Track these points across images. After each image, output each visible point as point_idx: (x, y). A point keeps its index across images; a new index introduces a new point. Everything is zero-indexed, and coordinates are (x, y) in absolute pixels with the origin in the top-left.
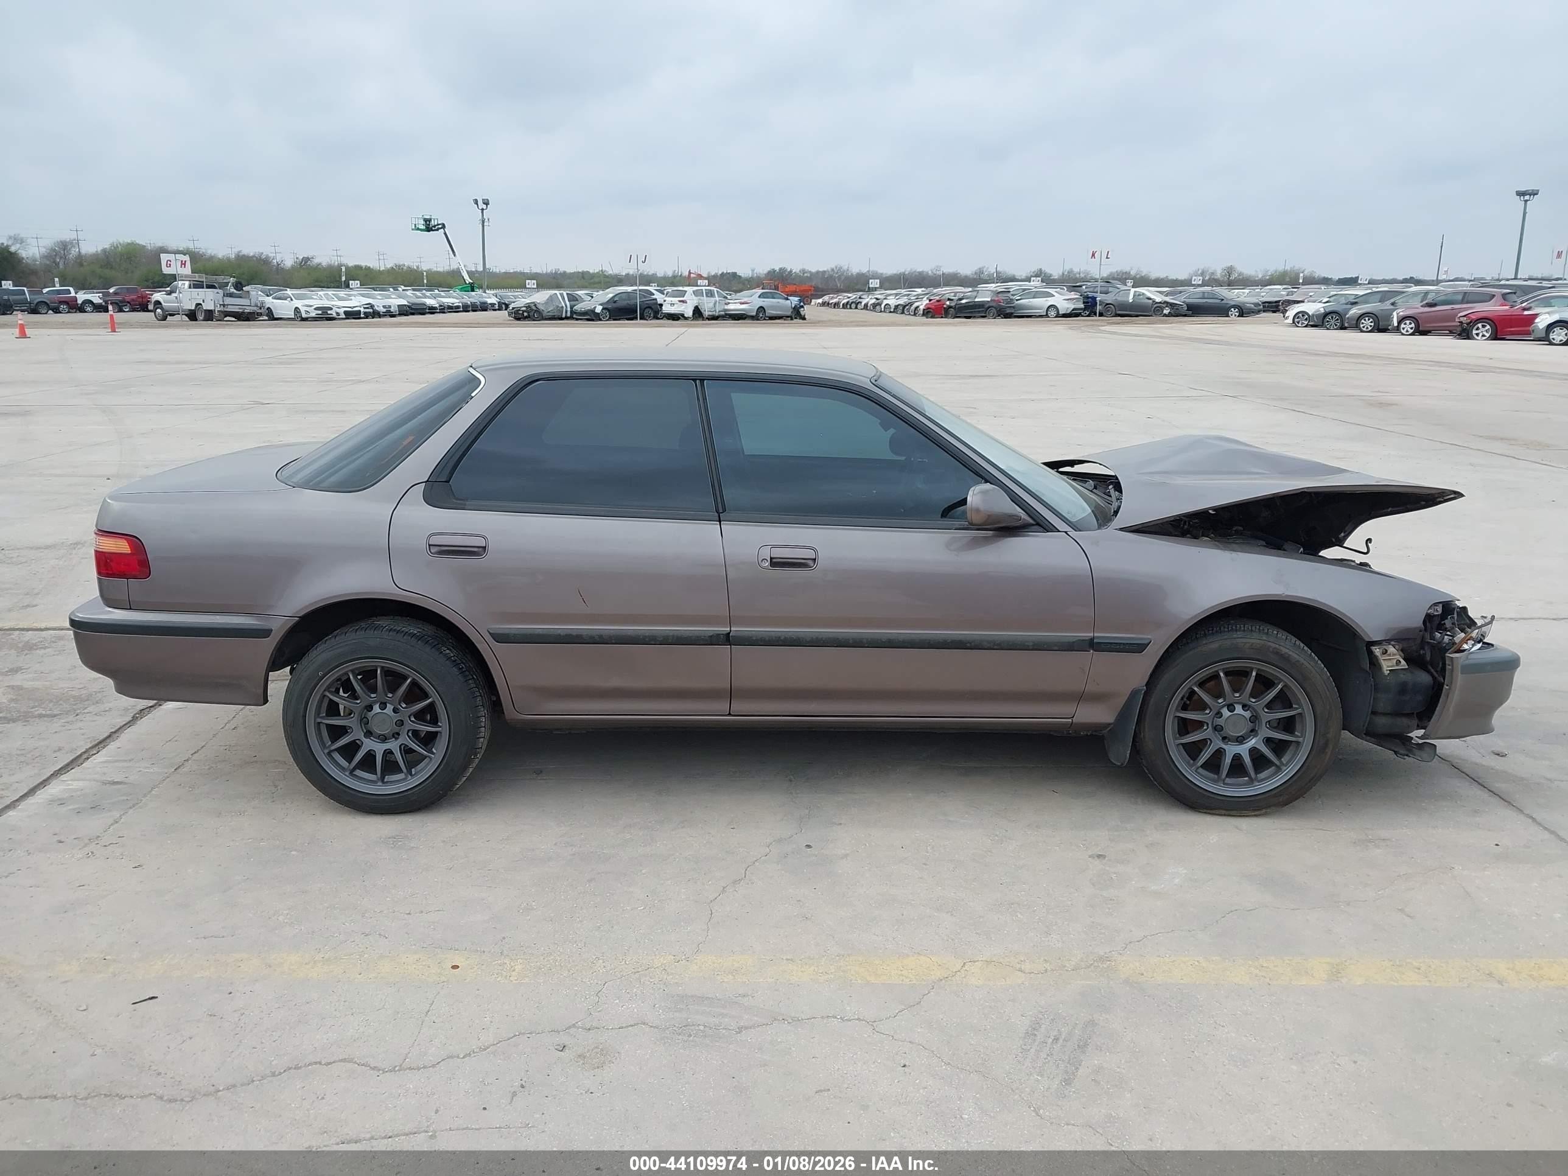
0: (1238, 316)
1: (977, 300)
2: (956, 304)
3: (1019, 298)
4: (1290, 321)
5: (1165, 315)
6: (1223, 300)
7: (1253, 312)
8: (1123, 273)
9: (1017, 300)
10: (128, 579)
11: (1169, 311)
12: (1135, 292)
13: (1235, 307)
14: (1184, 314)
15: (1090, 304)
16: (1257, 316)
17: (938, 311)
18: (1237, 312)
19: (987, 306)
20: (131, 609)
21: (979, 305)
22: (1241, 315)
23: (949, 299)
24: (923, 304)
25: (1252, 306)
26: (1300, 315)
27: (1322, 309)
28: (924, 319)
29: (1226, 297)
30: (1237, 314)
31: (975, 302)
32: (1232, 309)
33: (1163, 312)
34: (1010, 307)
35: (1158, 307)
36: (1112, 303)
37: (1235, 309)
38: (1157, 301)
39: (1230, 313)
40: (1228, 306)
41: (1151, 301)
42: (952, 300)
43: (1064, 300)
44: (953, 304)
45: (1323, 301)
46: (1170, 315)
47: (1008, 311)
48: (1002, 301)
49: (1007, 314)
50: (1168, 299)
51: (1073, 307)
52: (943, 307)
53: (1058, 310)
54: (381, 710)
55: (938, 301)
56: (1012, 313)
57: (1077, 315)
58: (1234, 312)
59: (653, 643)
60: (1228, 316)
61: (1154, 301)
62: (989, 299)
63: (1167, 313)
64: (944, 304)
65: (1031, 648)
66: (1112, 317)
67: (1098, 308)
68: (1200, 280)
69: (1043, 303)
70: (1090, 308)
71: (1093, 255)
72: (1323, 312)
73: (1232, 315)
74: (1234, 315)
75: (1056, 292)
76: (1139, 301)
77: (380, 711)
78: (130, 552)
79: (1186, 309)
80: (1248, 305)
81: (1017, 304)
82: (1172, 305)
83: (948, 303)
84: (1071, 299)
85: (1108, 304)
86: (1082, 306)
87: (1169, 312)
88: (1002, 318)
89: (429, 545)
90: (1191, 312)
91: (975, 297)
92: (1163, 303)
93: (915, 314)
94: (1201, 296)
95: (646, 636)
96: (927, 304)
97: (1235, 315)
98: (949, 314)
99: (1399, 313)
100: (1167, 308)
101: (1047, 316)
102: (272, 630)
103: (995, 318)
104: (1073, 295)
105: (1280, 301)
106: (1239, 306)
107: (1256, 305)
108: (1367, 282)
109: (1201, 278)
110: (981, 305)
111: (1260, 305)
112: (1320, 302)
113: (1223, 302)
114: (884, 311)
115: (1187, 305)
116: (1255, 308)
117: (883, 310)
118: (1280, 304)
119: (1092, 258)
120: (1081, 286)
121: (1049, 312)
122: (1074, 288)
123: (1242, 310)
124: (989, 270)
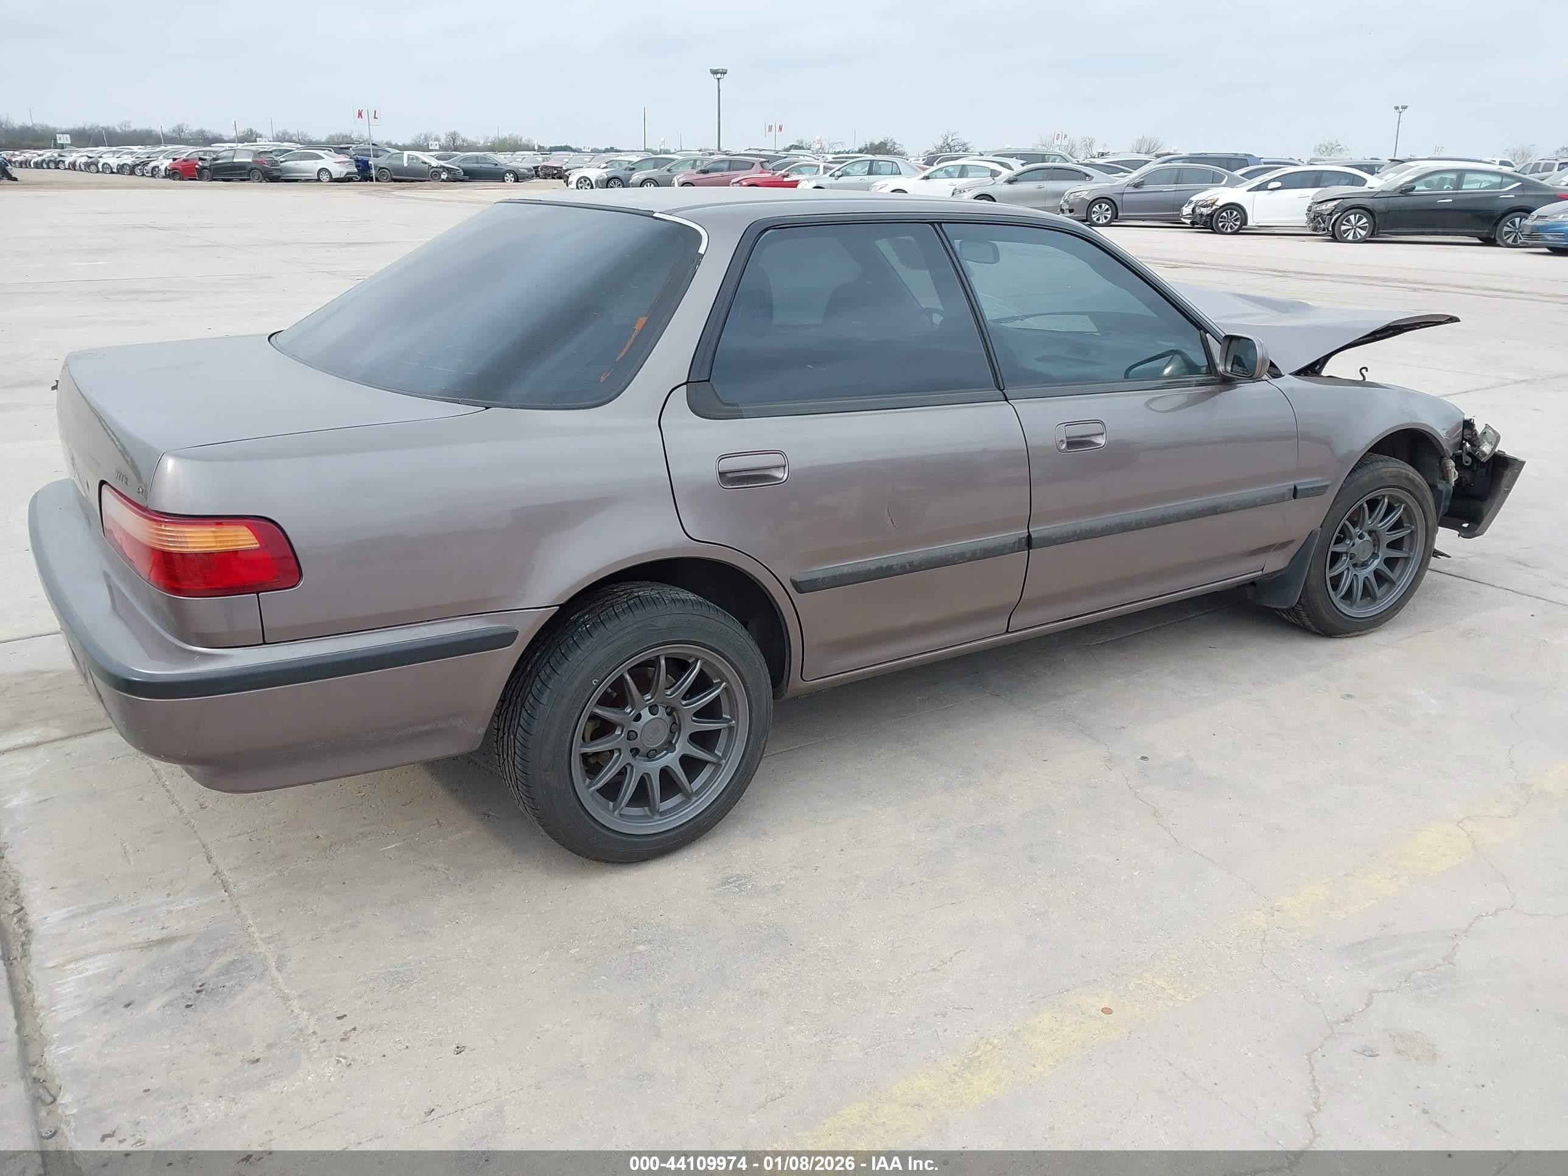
0: (514, 181)
1: (235, 160)
2: (211, 165)
3: (284, 159)
4: (573, 186)
5: (443, 180)
6: (496, 165)
7: (527, 177)
8: (343, 137)
9: (281, 162)
10: (258, 593)
11: (446, 176)
12: (408, 155)
13: (510, 172)
14: (461, 179)
15: (361, 168)
16: (532, 181)
17: (186, 172)
18: (512, 177)
19: (250, 167)
20: (265, 643)
21: (240, 167)
22: (517, 180)
23: (201, 159)
24: (165, 164)
25: (526, 171)
26: (582, 180)
27: (604, 174)
28: (169, 182)
29: (500, 162)
30: (513, 179)
31: (233, 163)
32: (507, 174)
33: (440, 176)
34: (277, 169)
35: (436, 172)
36: (385, 166)
37: (510, 175)
38: (433, 165)
39: (506, 178)
40: (503, 171)
41: (427, 165)
42: (205, 160)
43: (335, 162)
44: (206, 164)
45: (601, 167)
46: (448, 180)
47: (275, 174)
48: (266, 163)
49: (273, 177)
50: (442, 163)
51: (346, 171)
52: (194, 167)
53: (330, 173)
54: (654, 715)
55: (185, 160)
56: (279, 176)
57: (350, 180)
58: (509, 177)
59: (961, 561)
60: (504, 181)
61: (430, 166)
62: (250, 160)
63: (445, 179)
64: (196, 164)
65: (1259, 504)
66: (388, 182)
67: (373, 172)
68: (436, 145)
69: (311, 166)
70: (363, 173)
71: (360, 114)
72: (606, 177)
73: (507, 180)
74: (509, 180)
75: (324, 153)
76: (414, 165)
77: (653, 717)
78: (258, 545)
79: (463, 173)
80: (522, 170)
81: (284, 167)
82: (449, 170)
83: (200, 163)
84: (343, 162)
85: (381, 168)
86: (355, 170)
87: (447, 178)
88: (267, 182)
89: (719, 473)
90: (468, 177)
91: (233, 158)
92: (440, 168)
93: (153, 176)
94: (475, 161)
95: (955, 554)
96: (171, 163)
97: (511, 181)
98: (203, 176)
99: (679, 178)
100: (444, 173)
101: (319, 180)
102: (518, 631)
103: (261, 182)
104: (342, 158)
105: (538, 166)
106: (514, 171)
107: (529, 170)
108: (589, 151)
109: (437, 143)
110: (241, 167)
111: (532, 171)
112: (599, 167)
113: (496, 167)
114: (103, 172)
115: (463, 169)
116: (529, 173)
117: (101, 170)
118: (539, 170)
119: (359, 117)
120: (348, 148)
121: (321, 176)
122: (340, 151)
123: (517, 175)
124: (190, 128)
